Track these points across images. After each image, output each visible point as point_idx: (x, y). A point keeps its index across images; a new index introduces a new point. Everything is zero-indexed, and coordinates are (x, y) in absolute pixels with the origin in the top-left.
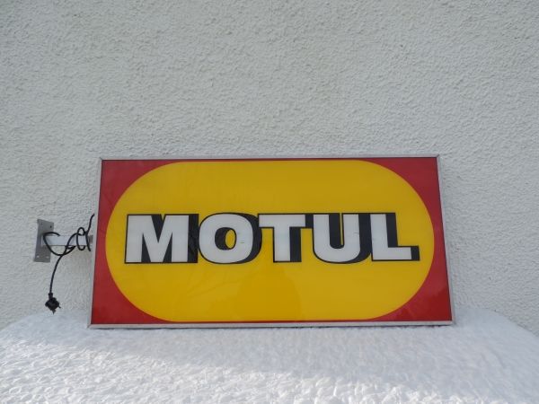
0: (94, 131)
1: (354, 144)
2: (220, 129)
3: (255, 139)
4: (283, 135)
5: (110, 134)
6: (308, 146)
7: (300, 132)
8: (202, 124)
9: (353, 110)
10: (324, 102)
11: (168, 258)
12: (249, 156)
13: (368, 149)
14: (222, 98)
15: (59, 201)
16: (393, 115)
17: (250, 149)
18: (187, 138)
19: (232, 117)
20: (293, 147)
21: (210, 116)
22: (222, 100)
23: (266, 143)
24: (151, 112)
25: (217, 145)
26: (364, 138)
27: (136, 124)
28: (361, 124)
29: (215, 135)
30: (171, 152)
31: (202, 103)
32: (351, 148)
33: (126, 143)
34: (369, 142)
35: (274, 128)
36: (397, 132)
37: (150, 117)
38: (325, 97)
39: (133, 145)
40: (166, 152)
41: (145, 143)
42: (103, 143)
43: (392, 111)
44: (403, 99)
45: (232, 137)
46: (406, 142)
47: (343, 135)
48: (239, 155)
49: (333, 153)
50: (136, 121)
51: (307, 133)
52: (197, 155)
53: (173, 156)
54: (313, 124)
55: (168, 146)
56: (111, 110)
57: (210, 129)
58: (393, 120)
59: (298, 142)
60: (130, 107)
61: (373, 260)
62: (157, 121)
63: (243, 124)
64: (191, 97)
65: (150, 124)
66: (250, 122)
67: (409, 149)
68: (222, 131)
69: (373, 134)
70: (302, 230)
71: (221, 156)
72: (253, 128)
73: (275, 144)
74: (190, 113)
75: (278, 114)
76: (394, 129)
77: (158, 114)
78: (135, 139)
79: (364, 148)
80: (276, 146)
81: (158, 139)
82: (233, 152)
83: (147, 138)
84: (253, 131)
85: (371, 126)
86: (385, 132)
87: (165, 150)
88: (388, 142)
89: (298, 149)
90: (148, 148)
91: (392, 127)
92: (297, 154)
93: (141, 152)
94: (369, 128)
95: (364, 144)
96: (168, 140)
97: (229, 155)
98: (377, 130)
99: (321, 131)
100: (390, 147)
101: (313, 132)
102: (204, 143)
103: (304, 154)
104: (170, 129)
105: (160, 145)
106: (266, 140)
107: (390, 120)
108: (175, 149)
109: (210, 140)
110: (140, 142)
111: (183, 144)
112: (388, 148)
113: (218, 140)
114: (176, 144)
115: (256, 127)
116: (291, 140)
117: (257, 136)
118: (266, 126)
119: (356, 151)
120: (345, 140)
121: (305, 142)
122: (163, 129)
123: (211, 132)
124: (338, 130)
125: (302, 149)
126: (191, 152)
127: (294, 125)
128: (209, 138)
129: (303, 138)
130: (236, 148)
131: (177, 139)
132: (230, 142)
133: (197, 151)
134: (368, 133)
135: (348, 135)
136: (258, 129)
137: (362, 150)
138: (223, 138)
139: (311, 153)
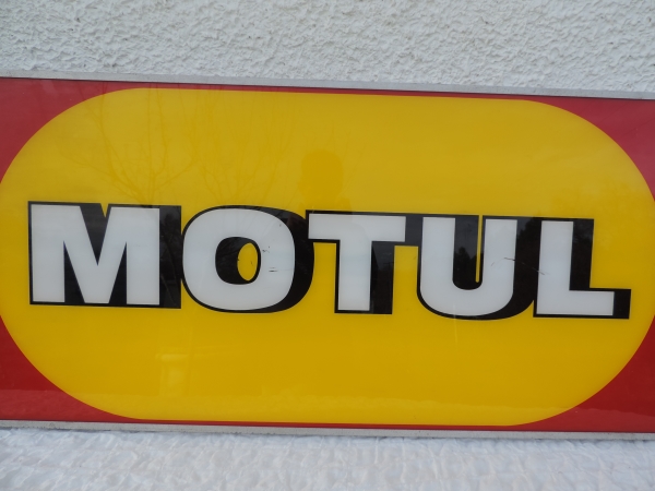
1: (522, 62)
2: (230, 13)
3: (306, 40)
4: (367, 33)
6: (420, 60)
7: (407, 29)
11: (119, 297)
12: (294, 79)
13: (549, 75)
17: (295, 64)
18: (157, 30)
20: (389, 62)
23: (330, 50)
25: (223, 50)
26: (543, 48)
28: (542, 15)
29: (218, 26)
30: (122, 62)
32: (513, 71)
33: (20, 37)
34: (552, 57)
35: (350, 14)
36: (616, 39)
39: (37, 43)
40: (111, 61)
41: (64, 39)
45: (254, 32)
46: (631, 63)
47: (500, 40)
48: (270, 76)
49: (473, 79)
51: (420, 31)
52: (180, 73)
53: (127, 73)
54: (437, 11)
55: (115, 47)
57: (206, 12)
58: (613, 10)
59: (401, 50)
61: (536, 315)
67: (635, 78)
68: (233, 17)
69: (565, 39)
70: (397, 248)
72: (302, 14)
73: (350, 52)
76: (611, 31)
78: (39, 27)
79: (540, 73)
80: (351, 59)
81: (91, 30)
82: (258, 69)
83: (66, 27)
84: (301, 21)
85: (562, 21)
86: (591, 37)
87: (109, 56)
88: (593, 60)
89: (399, 67)
90: (71, 49)
91: (609, 27)
92: (393, 81)
93: (57, 59)
94: (559, 26)
95: (541, 63)
96: (113, 33)
97: (250, 75)
98: (575, 32)
99: (454, 26)
100: (596, 70)
101: (433, 30)
102: (194, 44)
103: (409, 81)
104: (117, 8)
105: (97, 44)
106: (331, 43)
107: (607, 11)
108: (132, 57)
109: (207, 38)
110: (53, 36)
111: (147, 46)
112: (591, 74)
113: (225, 38)
114: (131, 45)
115: (309, 12)
116: (384, 47)
117: (310, 33)
118: (332, 9)
119: (523, 78)
120: (501, 52)
121: (415, 53)
122: (100, 7)
123: (208, 19)
124: (490, 28)
125: (407, 68)
126: (166, 65)
127: (393, 11)
128: (206, 33)
129: (412, 43)
130: (264, 59)
131: (134, 33)
132: (251, 44)
133: (179, 62)
134: (555, 37)
135: (510, 40)
136: (313, 16)
137: (535, 76)
138: (237, 35)
139: (425, 79)
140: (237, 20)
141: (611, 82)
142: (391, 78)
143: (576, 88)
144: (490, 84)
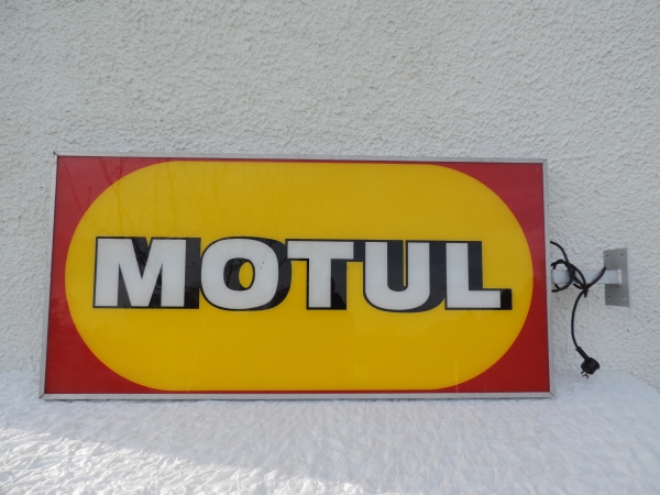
0: (74, 112)
1: (454, 141)
2: (262, 115)
3: (311, 131)
4: (351, 125)
5: (98, 117)
6: (387, 141)
7: (377, 122)
8: (234, 106)
9: (454, 92)
10: (412, 78)
12: (303, 155)
13: (473, 149)
14: (263, 68)
15: (26, 215)
16: (511, 100)
17: (304, 146)
18: (213, 126)
19: (278, 97)
20: (366, 143)
21: (245, 94)
22: (265, 71)
23: (327, 137)
24: (158, 86)
25: (256, 138)
26: (467, 132)
27: (137, 103)
28: (464, 112)
29: (253, 123)
30: (189, 147)
31: (235, 75)
32: (449, 147)
33: (122, 132)
34: (474, 138)
35: (339, 114)
36: (514, 125)
37: (158, 94)
38: (415, 70)
39: (133, 136)
40: (182, 146)
41: (151, 133)
42: (88, 131)
43: (509, 94)
44: (526, 76)
45: (277, 126)
46: (526, 140)
47: (438, 128)
48: (288, 153)
49: (423, 153)
50: (137, 99)
51: (386, 123)
52: (227, 152)
54: (396, 111)
55: (185, 137)
56: (100, 82)
57: (246, 114)
58: (509, 107)
59: (374, 135)
60: (128, 79)
62: (168, 100)
63: (295, 108)
64: (217, 66)
65: (158, 104)
66: (304, 106)
67: (530, 149)
68: (264, 117)
69: (481, 126)
71: (261, 154)
72: (309, 114)
73: (340, 138)
74: (216, 89)
75: (345, 95)
76: (510, 120)
77: (169, 90)
78: (135, 126)
79: (467, 147)
80: (341, 142)
81: (170, 127)
82: (279, 149)
83: (153, 126)
84: (308, 119)
85: (478, 115)
86: (498, 124)
87: (180, 143)
88: (501, 139)
89: (373, 146)
90: (155, 139)
91: (509, 117)
92: (370, 154)
93: (146, 146)
94: (476, 118)
95: (467, 141)
96: (184, 128)
97: (273, 152)
98: (486, 121)
99: (407, 120)
100: (503, 145)
101: (394, 122)
102: (237, 135)
103: (382, 154)
104: (188, 113)
105: (173, 136)
106: (328, 132)
107: (506, 108)
108: (196, 143)
109: (246, 131)
110: (144, 131)
111: (206, 136)
112: (500, 147)
113: (258, 130)
114: (195, 136)
115: (313, 113)
116: (363, 134)
117: (314, 126)
118: (328, 111)
119: (456, 151)
120: (440, 135)
121: (383, 137)
122: (177, 113)
123: (247, 119)
124: (431, 120)
125: (378, 146)
126: (219, 148)
127: (368, 111)
128: (245, 128)
129: (381, 131)
130: (283, 143)
131: (198, 128)
132: (275, 133)
133: (227, 146)
134: (474, 125)
135: (445, 127)
136: (316, 115)
137: (464, 150)
138: (266, 128)
139: (391, 153)
140: (266, 119)
141: (515, 152)
142: (368, 153)
144: (434, 155)
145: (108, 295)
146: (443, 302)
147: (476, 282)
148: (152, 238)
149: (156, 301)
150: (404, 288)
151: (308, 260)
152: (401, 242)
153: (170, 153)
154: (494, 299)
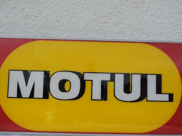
0: (2, 21)
1: (150, 34)
2: (75, 22)
3: (94, 29)
4: (110, 27)
5: (12, 23)
7: (120, 26)
8: (64, 19)
9: (151, 14)
10: (135, 9)
13: (157, 37)
14: (76, 4)
16: (173, 18)
17: (91, 35)
18: (56, 27)
19: (81, 16)
20: (115, 34)
21: (68, 14)
22: (76, 5)
24: (34, 11)
25: (72, 32)
26: (155, 30)
27: (26, 17)
28: (154, 22)
29: (71, 26)
30: (46, 35)
31: (64, 7)
32: (148, 36)
33: (20, 29)
34: (158, 33)
35: (105, 23)
36: (174, 28)
37: (34, 14)
38: (136, 5)
39: (25, 30)
40: (44, 35)
41: (32, 29)
42: (8, 28)
43: (173, 16)
44: (180, 9)
45: (81, 27)
46: (179, 34)
47: (144, 29)
48: (85, 38)
49: (138, 38)
50: (26, 16)
51: (123, 26)
54: (128, 22)
55: (45, 31)
56: (12, 9)
58: (173, 21)
59: (118, 31)
60: (22, 8)
61: (147, 101)
62: (38, 16)
63: (88, 20)
64: (58, 3)
65: (34, 18)
66: (91, 19)
67: (180, 38)
68: (75, 24)
69: (161, 28)
70: (108, 82)
71: (74, 38)
73: (105, 32)
74: (57, 12)
75: (108, 15)
76: (173, 26)
77: (39, 12)
78: (26, 26)
79: (155, 37)
80: (106, 33)
81: (39, 27)
82: (81, 36)
83: (33, 26)
84: (93, 24)
85: (160, 24)
86: (168, 28)
87: (43, 33)
88: (168, 33)
89: (118, 35)
90: (33, 32)
91: (172, 25)
92: (117, 38)
93: (30, 34)
94: (159, 25)
95: (155, 34)
96: (44, 28)
97: (79, 38)
98: (163, 26)
99: (132, 25)
100: (169, 36)
101: (127, 26)
102: (65, 30)
103: (122, 39)
104: (46, 22)
105: (40, 30)
106: (100, 30)
107: (171, 21)
108: (49, 33)
109: (68, 29)
110: (29, 28)
111: (53, 31)
112: (168, 37)
113: (73, 29)
114: (49, 31)
115: (95, 22)
116: (114, 31)
117: (95, 27)
118: (101, 21)
119: (151, 38)
120: (144, 32)
121: (122, 32)
122: (42, 21)
123: (69, 24)
124: (141, 26)
125: (120, 36)
126: (58, 35)
127: (116, 22)
128: (68, 28)
129: (121, 29)
130: (83, 34)
131: (50, 28)
132: (80, 30)
133: (61, 35)
134: (158, 28)
135: (147, 29)
136: (96, 23)
137: (154, 38)
138: (76, 28)
139: (125, 38)
140: (76, 24)
141: (174, 39)
142: (116, 38)
143: (164, 40)
144: (142, 39)
145: (13, 93)
146: (146, 98)
147: (159, 90)
148: (31, 71)
149: (32, 96)
150: (130, 93)
151: (92, 81)
152: (130, 74)
153: (39, 37)
154: (166, 97)
